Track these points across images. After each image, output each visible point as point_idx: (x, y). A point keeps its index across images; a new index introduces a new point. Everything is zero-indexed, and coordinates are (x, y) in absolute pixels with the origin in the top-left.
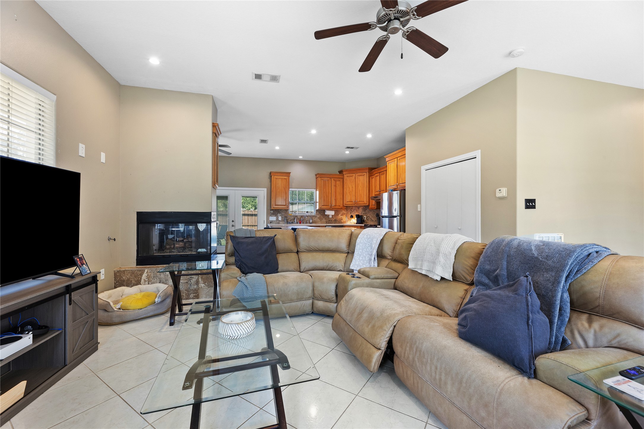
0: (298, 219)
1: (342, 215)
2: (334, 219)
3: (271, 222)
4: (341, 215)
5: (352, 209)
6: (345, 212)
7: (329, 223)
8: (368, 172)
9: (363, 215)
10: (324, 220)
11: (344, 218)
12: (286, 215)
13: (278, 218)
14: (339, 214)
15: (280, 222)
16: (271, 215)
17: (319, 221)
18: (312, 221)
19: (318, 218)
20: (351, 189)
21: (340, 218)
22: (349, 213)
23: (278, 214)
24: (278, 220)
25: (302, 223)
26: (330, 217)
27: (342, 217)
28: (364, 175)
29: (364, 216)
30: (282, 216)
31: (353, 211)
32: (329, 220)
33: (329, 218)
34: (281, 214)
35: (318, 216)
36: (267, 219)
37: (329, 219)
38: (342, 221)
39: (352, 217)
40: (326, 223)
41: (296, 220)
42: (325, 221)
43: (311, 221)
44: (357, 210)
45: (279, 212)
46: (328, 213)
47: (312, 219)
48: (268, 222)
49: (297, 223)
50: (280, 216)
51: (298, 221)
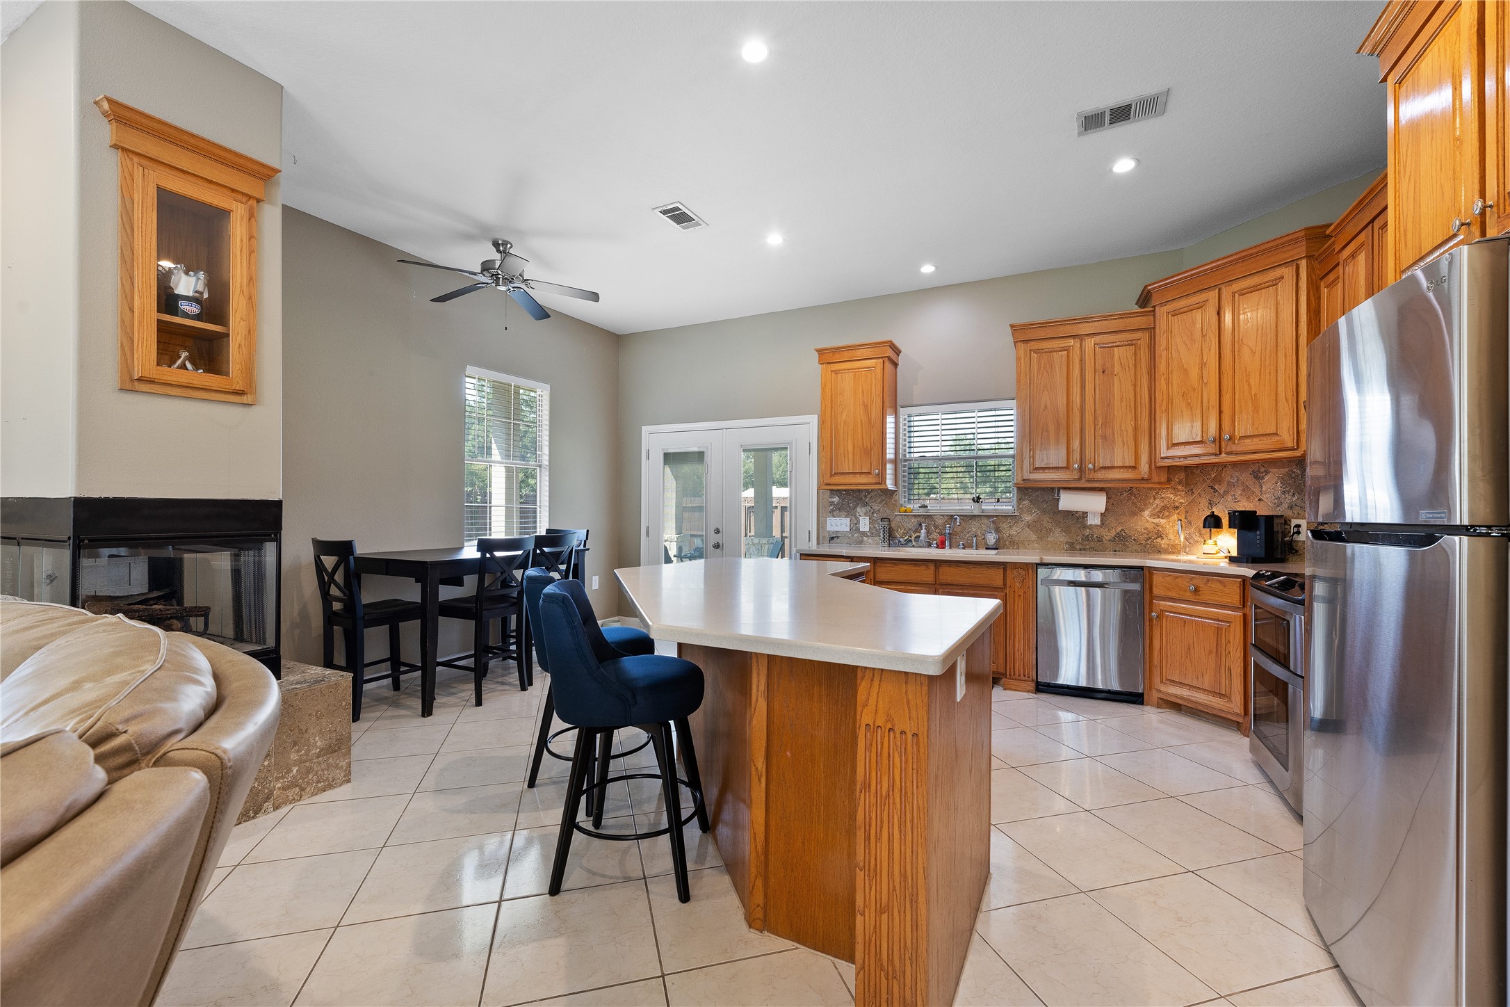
0: (936, 527)
1: (1163, 512)
2: (1113, 533)
3: (832, 538)
4: (1157, 515)
5: (1218, 480)
6: (1179, 499)
7: (1083, 550)
8: (1308, 257)
9: (1289, 513)
10: (1059, 536)
11: (1174, 530)
12: (887, 513)
13: (858, 522)
14: (1143, 510)
15: (865, 539)
16: (833, 511)
17: (1034, 537)
18: (998, 540)
19: (1029, 526)
20: (1194, 374)
21: (1150, 527)
22: (1204, 503)
23: (858, 509)
24: (858, 529)
25: (947, 543)
26: (1094, 520)
27: (1162, 521)
28: (1275, 283)
29: (1294, 522)
30: (870, 514)
31: (1226, 492)
32: (1087, 538)
33: (1085, 527)
34: (868, 508)
35: (1028, 518)
36: (820, 525)
37: (1087, 532)
38: (1163, 543)
39: (1213, 522)
40: (1072, 547)
41: (923, 531)
42: (1063, 539)
43: (992, 539)
44: (1246, 489)
45: (861, 499)
46: (1068, 501)
47: (997, 530)
48: (824, 538)
49: (930, 545)
50: (866, 514)
51: (935, 535)
